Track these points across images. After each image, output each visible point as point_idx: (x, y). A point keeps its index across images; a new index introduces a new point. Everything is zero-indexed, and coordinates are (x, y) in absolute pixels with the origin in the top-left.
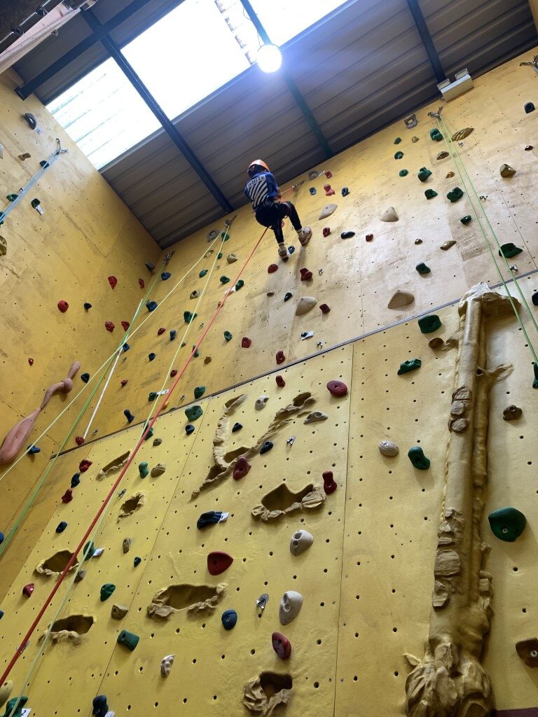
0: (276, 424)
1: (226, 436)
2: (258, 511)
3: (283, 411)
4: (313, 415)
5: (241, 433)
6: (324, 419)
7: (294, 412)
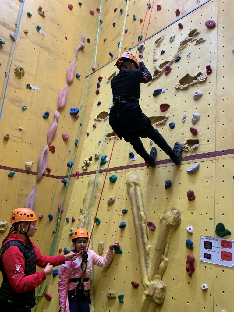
0: (181, 48)
1: (158, 57)
2: (178, 86)
3: (184, 41)
4: (199, 40)
5: (165, 55)
6: (205, 41)
7: (189, 40)
